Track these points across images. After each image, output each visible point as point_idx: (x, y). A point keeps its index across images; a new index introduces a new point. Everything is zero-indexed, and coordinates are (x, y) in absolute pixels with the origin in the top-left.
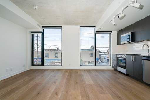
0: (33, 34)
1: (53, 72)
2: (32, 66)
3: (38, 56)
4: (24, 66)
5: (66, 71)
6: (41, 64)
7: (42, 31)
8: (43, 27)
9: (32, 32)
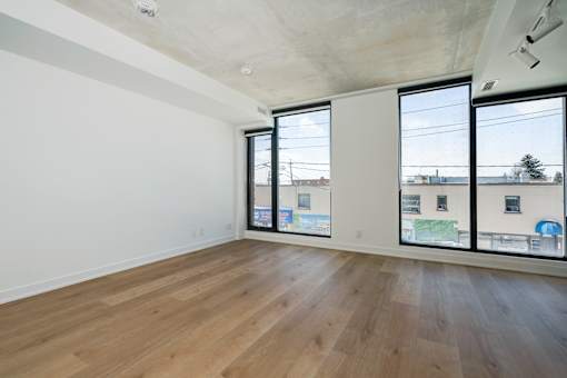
0: (250, 135)
1: (301, 251)
2: (249, 229)
3: (262, 202)
4: (229, 227)
5: (345, 254)
6: (270, 225)
7: (272, 125)
8: (274, 112)
9: (246, 132)
